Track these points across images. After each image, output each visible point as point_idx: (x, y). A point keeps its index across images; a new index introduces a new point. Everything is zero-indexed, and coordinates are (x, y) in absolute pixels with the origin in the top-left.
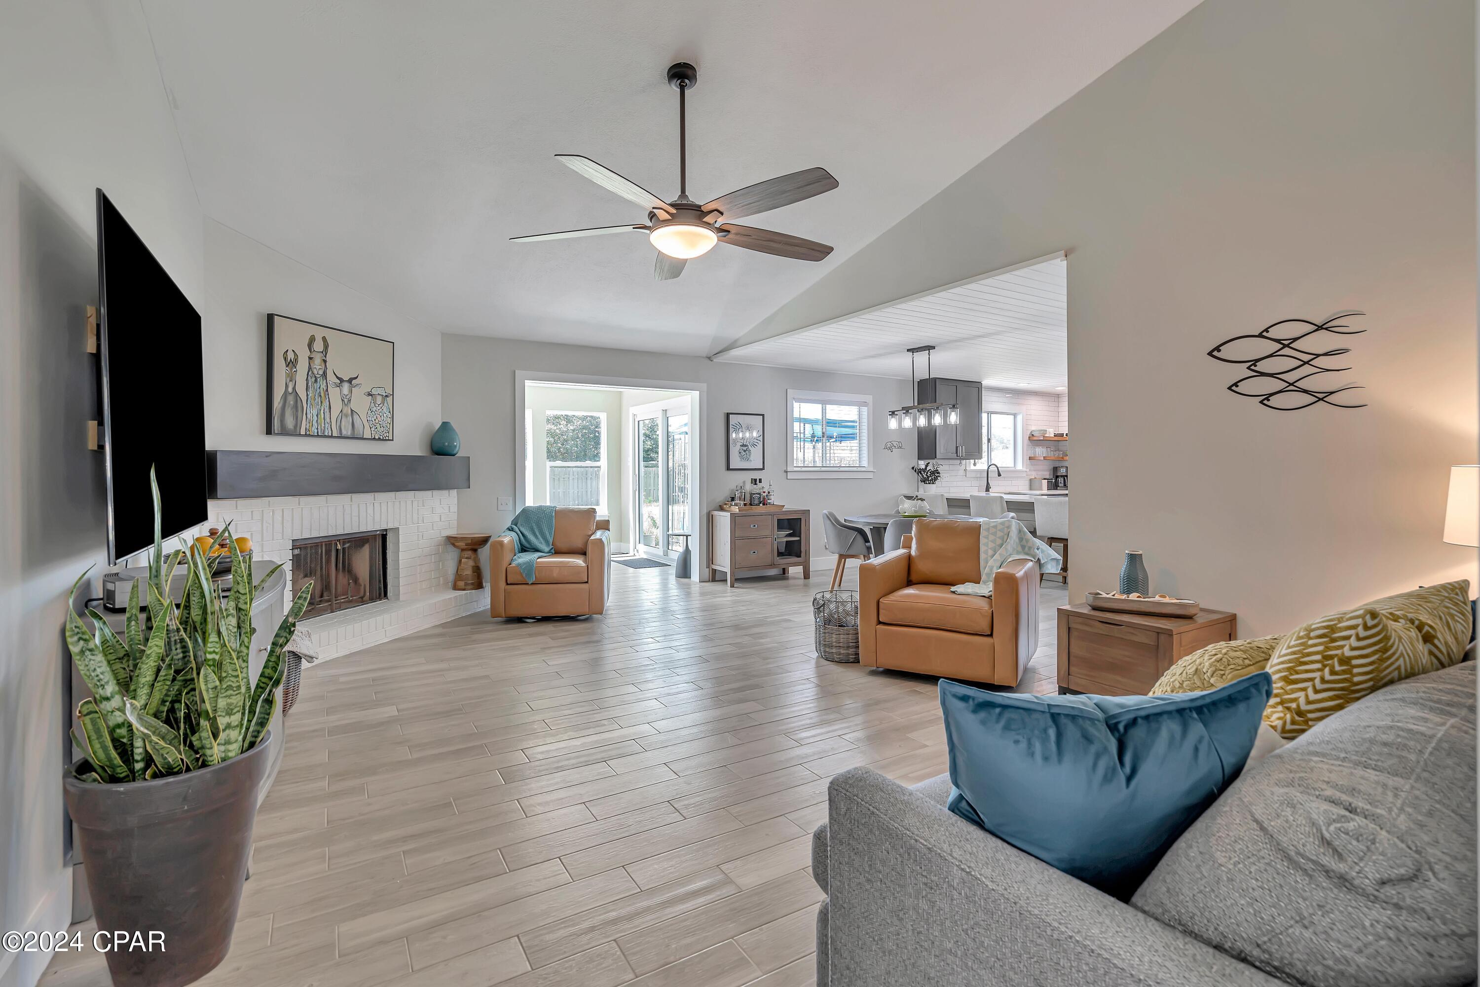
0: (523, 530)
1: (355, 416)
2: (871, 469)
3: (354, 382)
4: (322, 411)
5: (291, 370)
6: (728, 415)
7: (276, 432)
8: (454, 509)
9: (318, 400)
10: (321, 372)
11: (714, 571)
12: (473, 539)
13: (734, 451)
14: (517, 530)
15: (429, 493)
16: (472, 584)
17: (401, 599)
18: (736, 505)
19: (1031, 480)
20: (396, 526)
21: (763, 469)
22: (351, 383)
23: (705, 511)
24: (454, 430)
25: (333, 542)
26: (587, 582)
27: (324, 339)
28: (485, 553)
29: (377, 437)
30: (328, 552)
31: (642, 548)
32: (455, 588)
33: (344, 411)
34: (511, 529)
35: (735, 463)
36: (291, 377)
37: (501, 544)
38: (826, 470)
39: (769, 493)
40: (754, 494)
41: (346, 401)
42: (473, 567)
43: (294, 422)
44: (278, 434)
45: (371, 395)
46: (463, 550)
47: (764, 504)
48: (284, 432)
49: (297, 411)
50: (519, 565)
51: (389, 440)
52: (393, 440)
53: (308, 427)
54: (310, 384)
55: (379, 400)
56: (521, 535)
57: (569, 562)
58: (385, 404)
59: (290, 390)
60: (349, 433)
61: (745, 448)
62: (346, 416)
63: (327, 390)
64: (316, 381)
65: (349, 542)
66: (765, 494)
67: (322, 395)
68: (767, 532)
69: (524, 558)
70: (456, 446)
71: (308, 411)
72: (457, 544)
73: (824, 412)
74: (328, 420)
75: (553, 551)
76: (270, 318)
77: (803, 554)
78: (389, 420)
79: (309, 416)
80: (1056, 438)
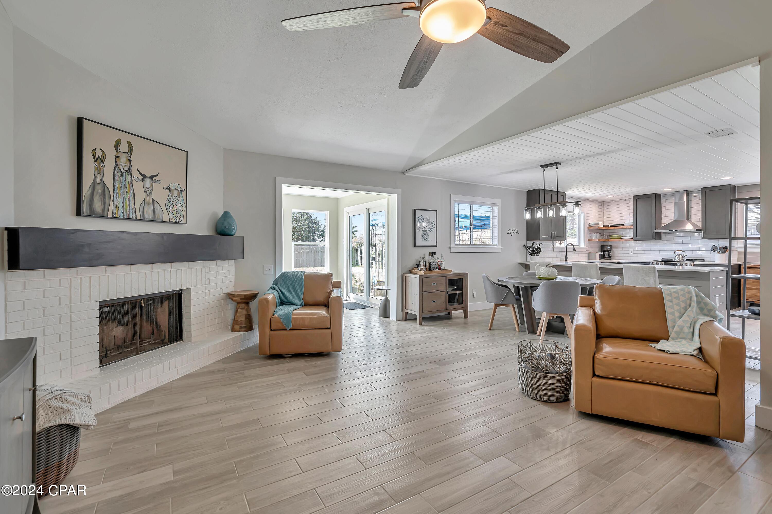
0: (281, 288)
1: (156, 205)
2: (500, 247)
3: (154, 178)
4: (127, 199)
5: (99, 164)
6: (415, 211)
7: (85, 214)
8: (233, 273)
9: (124, 190)
10: (126, 169)
11: (406, 313)
12: (246, 295)
13: (419, 234)
14: (278, 289)
15: (214, 262)
16: (245, 327)
17: (192, 341)
18: (421, 270)
19: (589, 254)
20: (189, 287)
21: (436, 246)
22: (152, 179)
23: (400, 274)
24: (232, 217)
25: (138, 301)
26: (330, 328)
27: (129, 143)
28: (254, 305)
29: (174, 221)
30: (133, 308)
31: (352, 295)
32: (233, 330)
33: (147, 200)
34: (273, 288)
35: (419, 242)
36: (99, 171)
37: (267, 300)
38: (472, 247)
39: (441, 261)
40: (432, 262)
41: (148, 192)
42: (246, 315)
43: (102, 207)
44: (87, 216)
45: (169, 189)
46: (238, 303)
47: (439, 269)
48: (93, 215)
49: (105, 198)
50: (280, 316)
51: (183, 223)
52: (186, 224)
53: (114, 211)
54: (116, 177)
55: (175, 193)
56: (280, 292)
57: (317, 313)
58: (181, 197)
59: (98, 180)
60: (151, 217)
61: (425, 232)
62: (149, 204)
63: (132, 183)
64: (122, 175)
65: (151, 300)
66: (439, 263)
67: (127, 186)
68: (442, 288)
69: (284, 310)
70: (233, 229)
71: (115, 199)
72: (234, 299)
73: (472, 210)
74: (132, 206)
75: (303, 304)
76: (80, 121)
77: (464, 302)
78: (184, 209)
79: (115, 203)
80: (604, 228)
